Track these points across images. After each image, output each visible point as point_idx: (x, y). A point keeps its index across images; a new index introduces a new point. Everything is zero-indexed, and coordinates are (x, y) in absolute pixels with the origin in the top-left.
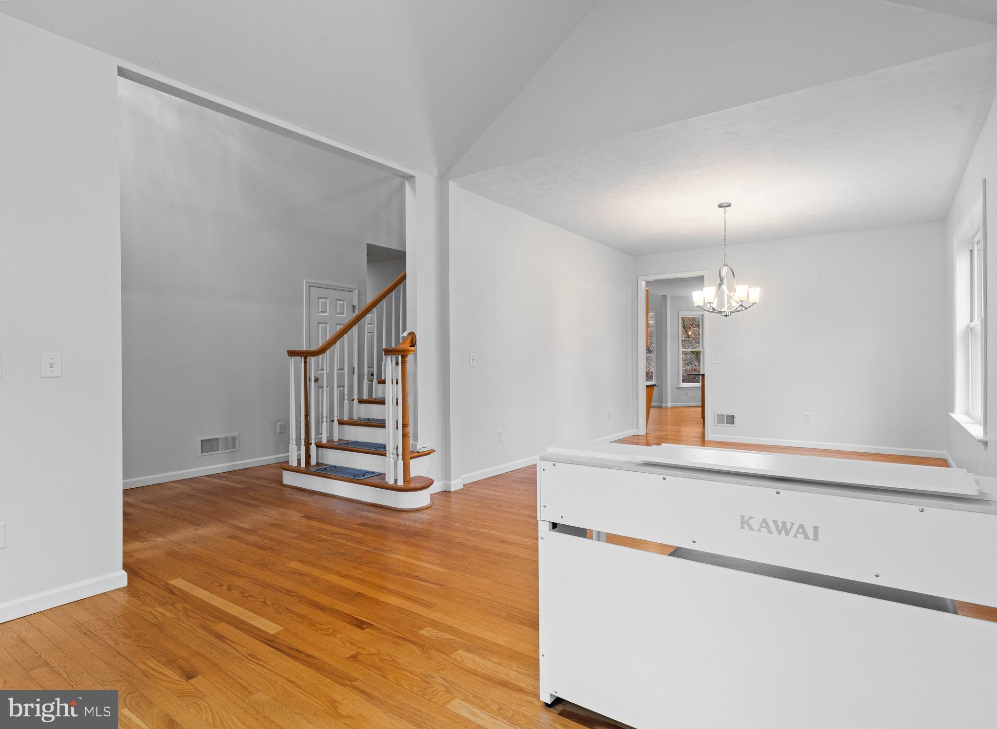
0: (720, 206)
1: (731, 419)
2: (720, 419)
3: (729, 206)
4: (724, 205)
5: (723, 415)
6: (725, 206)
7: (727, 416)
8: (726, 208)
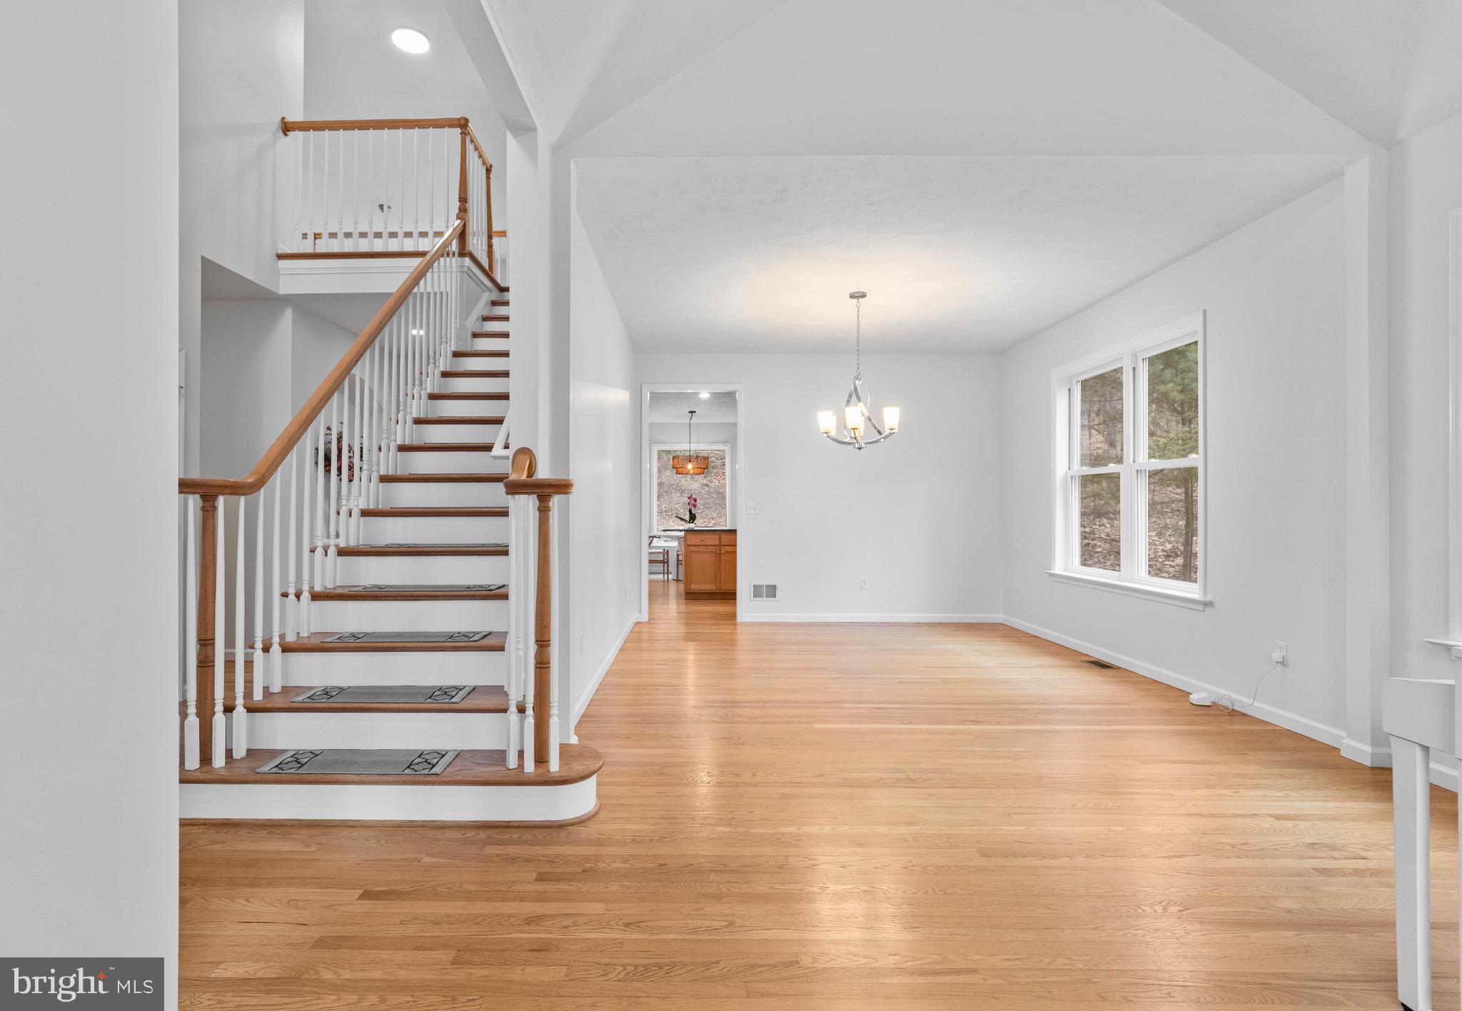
0: (852, 296)
1: (772, 591)
2: (758, 591)
3: (864, 296)
4: (856, 295)
5: (762, 586)
6: (859, 297)
7: (767, 586)
8: (860, 300)
